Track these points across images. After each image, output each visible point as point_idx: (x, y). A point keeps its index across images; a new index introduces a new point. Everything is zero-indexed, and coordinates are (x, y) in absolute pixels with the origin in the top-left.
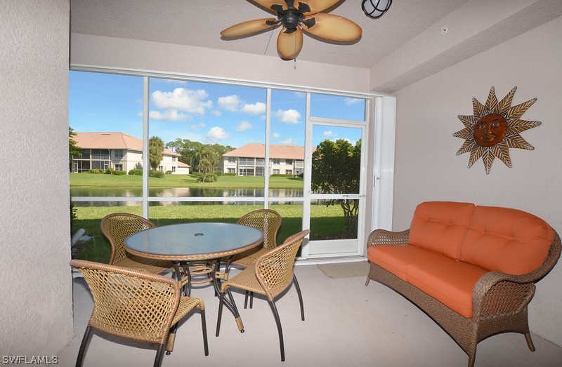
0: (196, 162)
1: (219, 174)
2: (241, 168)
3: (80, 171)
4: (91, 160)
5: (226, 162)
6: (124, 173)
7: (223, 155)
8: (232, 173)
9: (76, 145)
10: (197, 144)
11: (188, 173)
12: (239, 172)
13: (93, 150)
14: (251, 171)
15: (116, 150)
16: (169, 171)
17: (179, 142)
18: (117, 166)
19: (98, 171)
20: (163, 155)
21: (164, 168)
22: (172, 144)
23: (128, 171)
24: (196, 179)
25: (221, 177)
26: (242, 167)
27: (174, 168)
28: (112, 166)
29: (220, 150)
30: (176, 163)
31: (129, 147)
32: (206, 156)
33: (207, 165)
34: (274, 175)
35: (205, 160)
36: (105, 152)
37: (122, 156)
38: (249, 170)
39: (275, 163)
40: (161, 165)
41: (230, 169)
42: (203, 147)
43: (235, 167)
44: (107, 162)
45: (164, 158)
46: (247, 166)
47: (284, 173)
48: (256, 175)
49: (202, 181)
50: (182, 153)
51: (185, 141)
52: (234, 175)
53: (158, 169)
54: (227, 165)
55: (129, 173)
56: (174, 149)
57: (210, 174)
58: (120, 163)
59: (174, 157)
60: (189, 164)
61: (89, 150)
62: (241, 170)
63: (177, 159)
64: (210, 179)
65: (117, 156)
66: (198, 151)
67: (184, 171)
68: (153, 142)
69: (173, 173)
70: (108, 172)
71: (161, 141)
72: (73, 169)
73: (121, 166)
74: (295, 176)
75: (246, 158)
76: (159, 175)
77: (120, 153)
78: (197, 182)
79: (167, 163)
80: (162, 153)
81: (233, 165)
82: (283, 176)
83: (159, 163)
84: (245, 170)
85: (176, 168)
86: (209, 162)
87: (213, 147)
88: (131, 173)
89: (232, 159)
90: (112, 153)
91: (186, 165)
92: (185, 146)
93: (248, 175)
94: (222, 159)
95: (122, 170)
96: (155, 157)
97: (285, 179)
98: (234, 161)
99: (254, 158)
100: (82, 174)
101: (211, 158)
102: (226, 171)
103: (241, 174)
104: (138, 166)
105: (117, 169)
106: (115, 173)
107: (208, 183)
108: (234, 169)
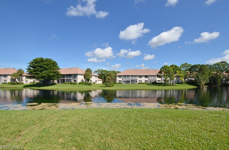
0: (105, 78)
1: (115, 83)
3: (61, 83)
4: (65, 79)
5: (117, 78)
6: (77, 84)
7: (116, 75)
8: (120, 83)
9: (60, 73)
10: (105, 71)
11: (102, 83)
13: (66, 75)
14: (128, 82)
16: (94, 82)
17: (99, 70)
18: (74, 81)
19: (67, 83)
20: (92, 76)
21: (92, 81)
22: (96, 72)
23: (78, 83)
24: (105, 86)
25: (116, 84)
26: (125, 80)
27: (96, 81)
28: (73, 81)
29: (115, 73)
30: (97, 79)
31: (79, 73)
32: (109, 76)
33: (109, 79)
34: (139, 83)
35: (108, 77)
36: (70, 75)
37: (76, 77)
38: (128, 81)
39: (139, 77)
40: (91, 80)
41: (119, 81)
42: (108, 72)
43: (122, 80)
44: (71, 79)
45: (92, 77)
46: (127, 79)
47: (144, 82)
48: (131, 83)
49: (107, 86)
50: (100, 75)
51: (101, 70)
52: (121, 83)
53: (90, 82)
54: (118, 79)
55: (79, 84)
56: (97, 73)
57: (110, 83)
58: (75, 80)
59: (96, 76)
60: (102, 79)
61: (65, 75)
62: (124, 81)
63: (97, 77)
64: (111, 85)
65: (74, 77)
66: (106, 73)
67: (100, 82)
68: (88, 70)
69: (96, 83)
70: (71, 83)
71: (91, 70)
72: (60, 82)
73: (76, 81)
74: (149, 83)
75: (126, 76)
76: (90, 84)
77: (75, 76)
78: (105, 87)
79: (93, 79)
80: (91, 75)
81: (121, 79)
82: (143, 83)
83: (90, 79)
84: (126, 81)
85: (97, 81)
86: (110, 78)
87: (112, 72)
88: (79, 83)
89: (120, 76)
91: (101, 80)
92: (101, 72)
94: (116, 76)
95: (76, 82)
96: (88, 76)
97: (145, 85)
98: (121, 77)
99: (130, 76)
100: (62, 84)
101: (111, 76)
102: (118, 82)
103: (124, 83)
104: (82, 81)
105: (74, 82)
106: (73, 84)
107: (110, 87)
108: (121, 81)
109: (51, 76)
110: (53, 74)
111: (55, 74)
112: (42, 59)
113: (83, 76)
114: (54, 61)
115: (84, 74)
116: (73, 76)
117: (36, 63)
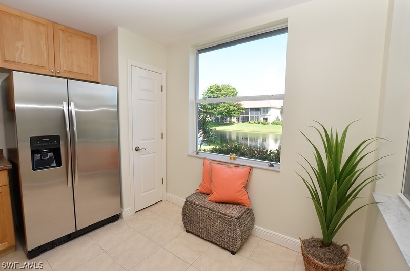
3: (243, 122)
4: (249, 115)
6: (268, 124)
13: (251, 109)
15: (264, 108)
18: (264, 119)
19: (252, 121)
23: (271, 122)
28: (261, 120)
31: (272, 106)
36: (257, 110)
37: (267, 112)
44: (258, 116)
55: (272, 124)
58: (266, 117)
61: (249, 108)
65: (264, 112)
70: (259, 123)
72: (240, 121)
73: (266, 119)
77: (266, 110)
90: (262, 110)
95: (267, 121)
104: (277, 119)
105: (264, 121)
106: (263, 124)
109: (231, 111)
110: (233, 109)
111: (236, 108)
112: (218, 87)
113: (280, 111)
114: (234, 89)
115: (281, 107)
116: (262, 111)
117: (212, 92)
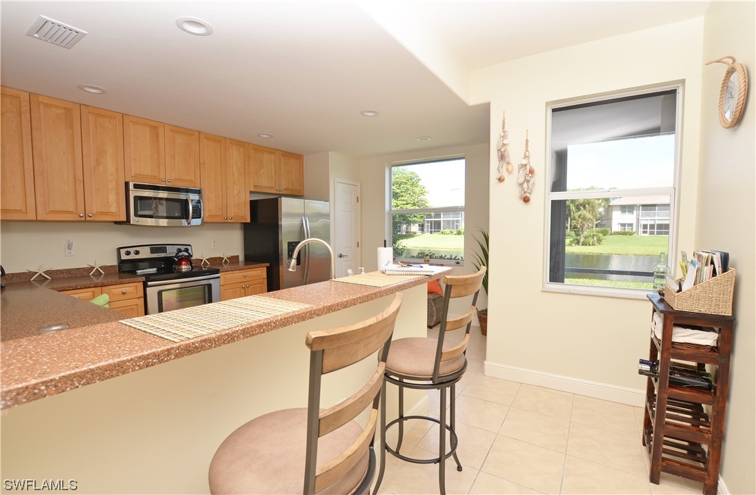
1: (605, 233)
2: (645, 223)
5: (616, 214)
7: (611, 203)
8: (626, 232)
12: (641, 230)
14: (663, 228)
25: (608, 237)
26: (647, 219)
32: (584, 207)
33: (584, 219)
38: (660, 226)
41: (623, 225)
43: (633, 220)
46: (656, 219)
49: (578, 243)
52: (631, 234)
54: (618, 218)
62: (645, 227)
64: (591, 241)
78: (572, 244)
81: (629, 218)
84: (652, 226)
86: (589, 216)
89: (627, 209)
93: (658, 233)
94: (609, 209)
98: (631, 212)
102: (616, 228)
103: (644, 232)
107: (587, 247)
108: (631, 225)
